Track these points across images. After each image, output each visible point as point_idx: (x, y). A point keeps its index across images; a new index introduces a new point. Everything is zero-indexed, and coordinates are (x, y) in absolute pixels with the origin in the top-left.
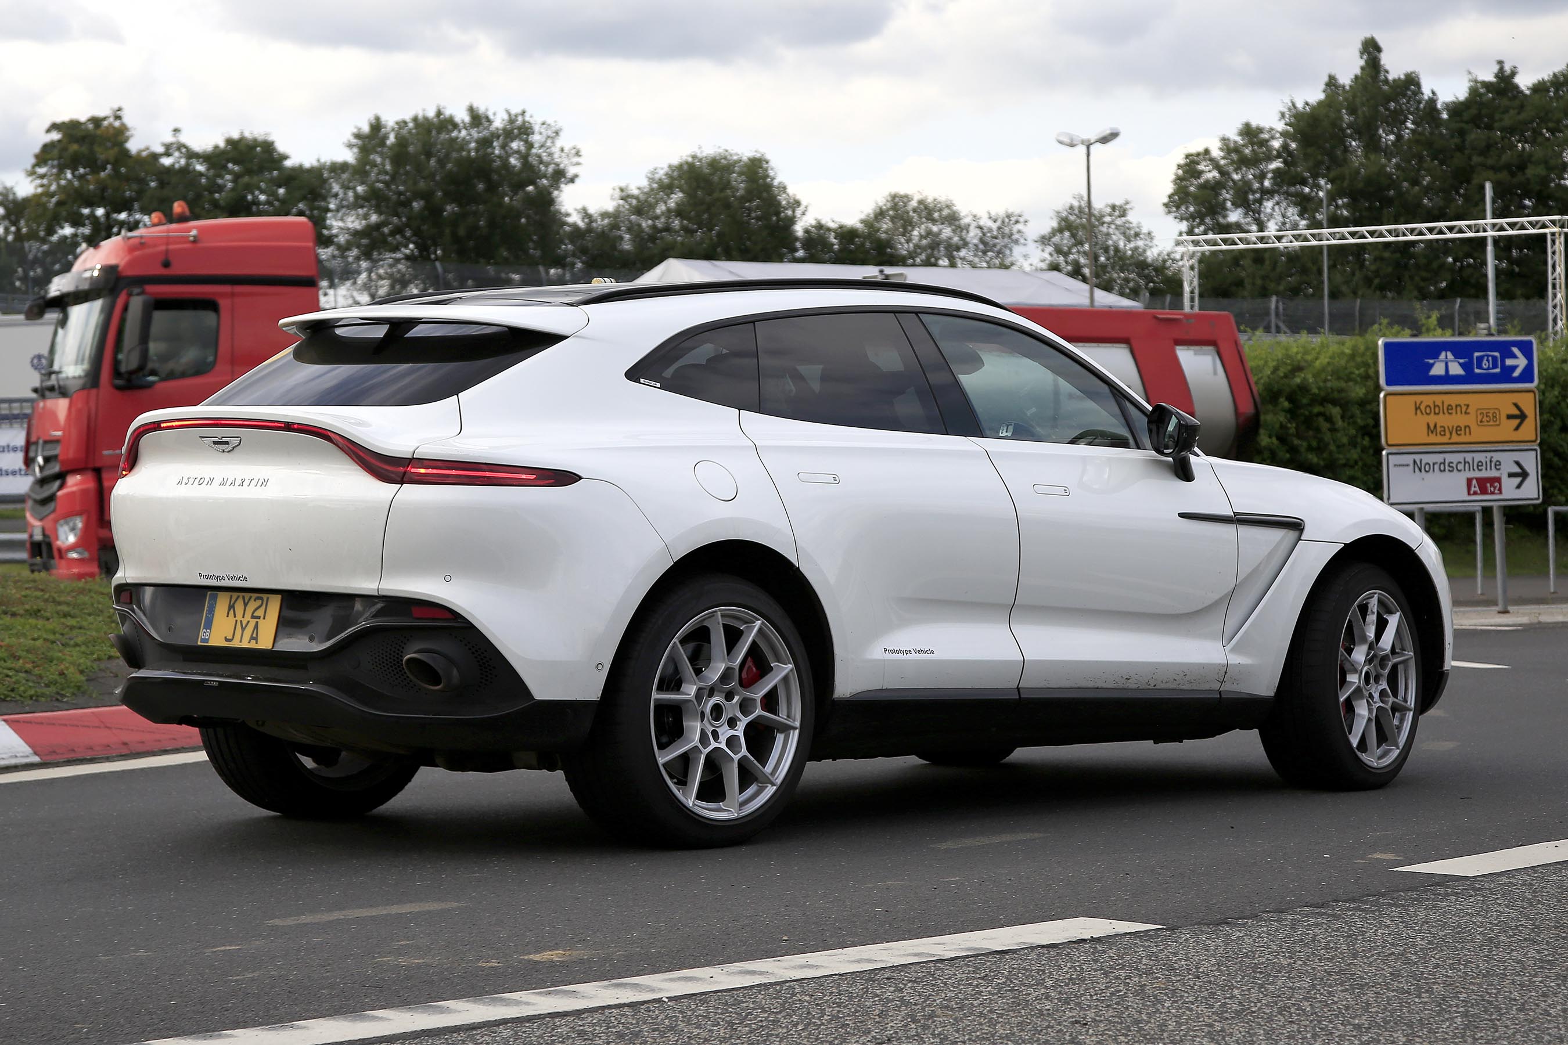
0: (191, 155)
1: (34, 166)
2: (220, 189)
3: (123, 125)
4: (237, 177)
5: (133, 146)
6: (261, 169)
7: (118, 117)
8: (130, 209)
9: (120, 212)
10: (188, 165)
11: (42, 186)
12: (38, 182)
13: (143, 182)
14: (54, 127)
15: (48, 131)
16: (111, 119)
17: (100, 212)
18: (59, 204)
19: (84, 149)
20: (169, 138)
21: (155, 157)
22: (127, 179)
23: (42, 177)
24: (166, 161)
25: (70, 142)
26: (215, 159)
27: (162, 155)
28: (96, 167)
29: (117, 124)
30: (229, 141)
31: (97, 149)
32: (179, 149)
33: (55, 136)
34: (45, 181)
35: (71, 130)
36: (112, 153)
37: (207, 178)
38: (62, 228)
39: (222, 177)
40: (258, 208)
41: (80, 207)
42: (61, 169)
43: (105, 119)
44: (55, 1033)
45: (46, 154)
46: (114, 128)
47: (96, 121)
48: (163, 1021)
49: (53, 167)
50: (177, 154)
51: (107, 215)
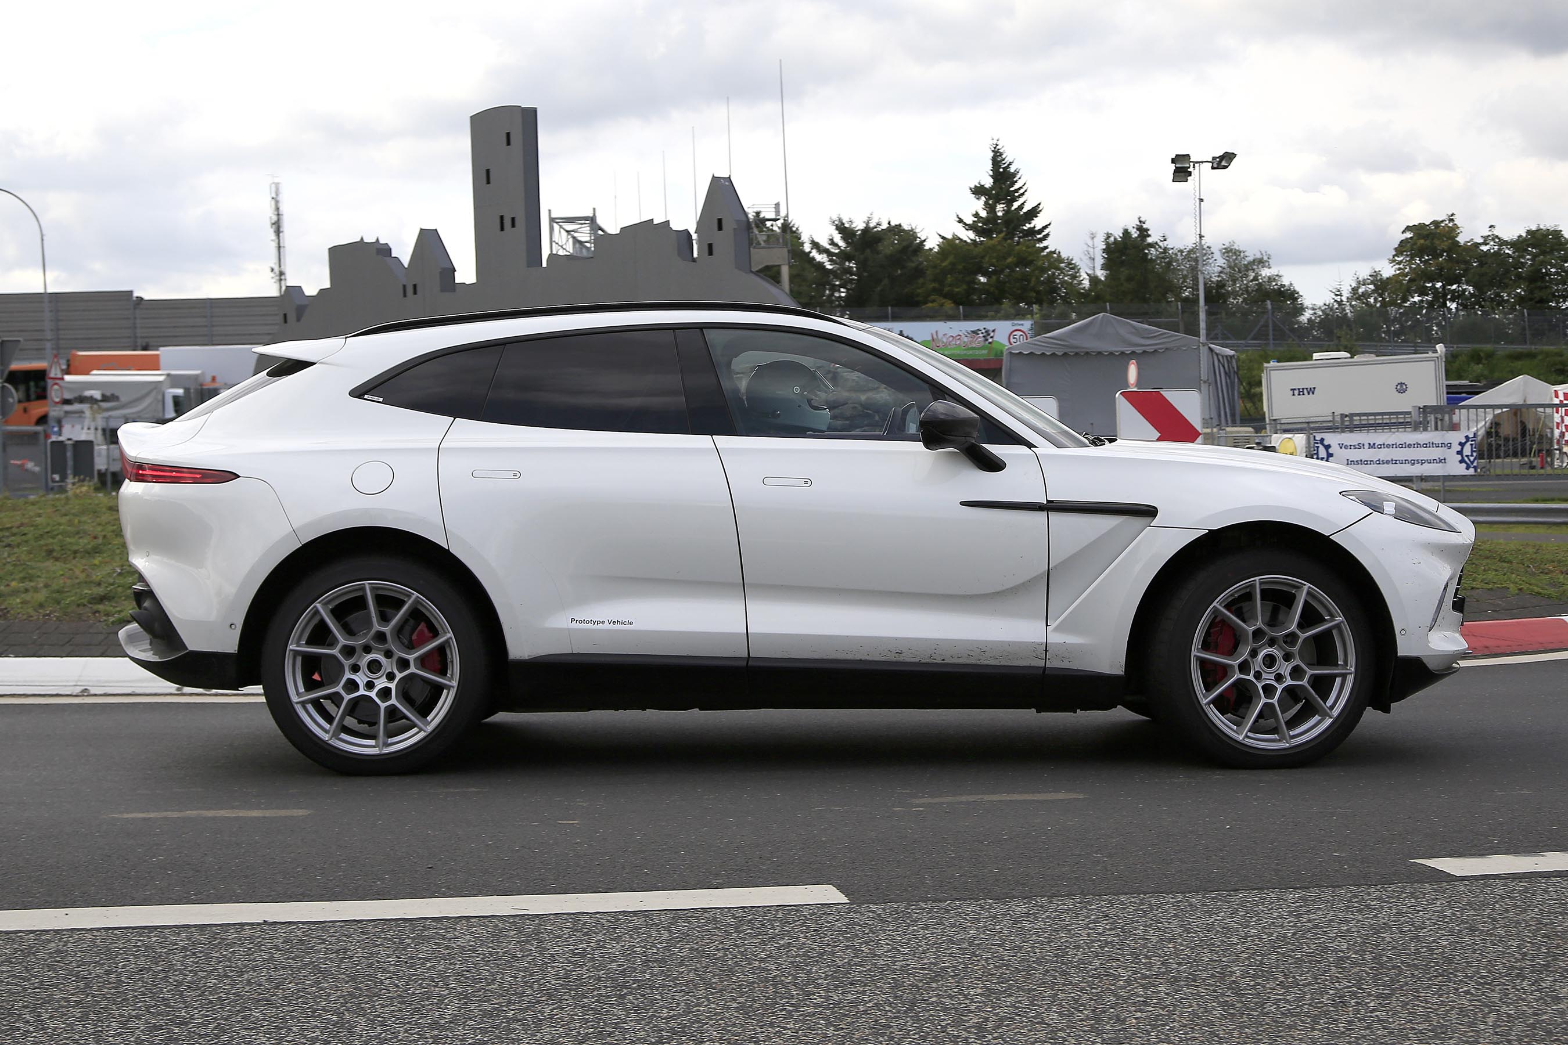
0: (1502, 243)
1: (1394, 256)
2: (1523, 265)
3: (1456, 227)
4: (1534, 257)
5: (1461, 239)
6: (1552, 251)
7: (1451, 220)
8: (1459, 283)
9: (1452, 285)
10: (1499, 249)
11: (1399, 269)
12: (1397, 266)
13: (1468, 263)
14: (1408, 228)
15: (1403, 232)
16: (1447, 222)
17: (1439, 285)
18: (1410, 280)
19: (1428, 242)
20: (1487, 233)
21: (1477, 245)
22: (1457, 262)
23: (1399, 263)
24: (1485, 248)
25: (1418, 239)
26: (1519, 245)
27: (1481, 244)
28: (1436, 255)
29: (1450, 225)
30: (1529, 232)
31: (1437, 242)
32: (1493, 239)
33: (1409, 235)
34: (1401, 266)
35: (1418, 230)
36: (1445, 245)
37: (1513, 258)
38: (1413, 297)
39: (1524, 257)
40: (1550, 278)
41: (1424, 283)
42: (1412, 257)
43: (1442, 221)
44: (1475, 842)
45: (1401, 248)
46: (1449, 227)
47: (1436, 223)
48: (1549, 839)
49: (1407, 255)
50: (1492, 243)
51: (1443, 286)
